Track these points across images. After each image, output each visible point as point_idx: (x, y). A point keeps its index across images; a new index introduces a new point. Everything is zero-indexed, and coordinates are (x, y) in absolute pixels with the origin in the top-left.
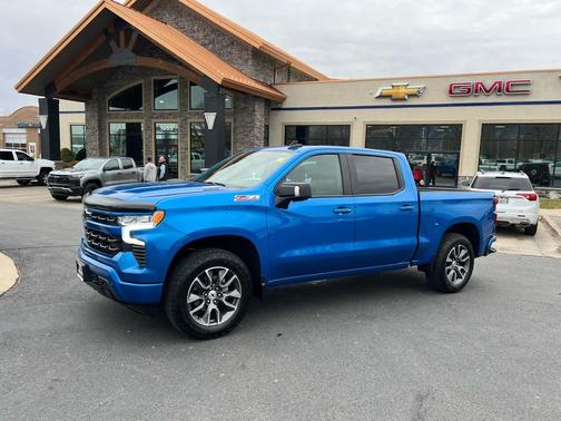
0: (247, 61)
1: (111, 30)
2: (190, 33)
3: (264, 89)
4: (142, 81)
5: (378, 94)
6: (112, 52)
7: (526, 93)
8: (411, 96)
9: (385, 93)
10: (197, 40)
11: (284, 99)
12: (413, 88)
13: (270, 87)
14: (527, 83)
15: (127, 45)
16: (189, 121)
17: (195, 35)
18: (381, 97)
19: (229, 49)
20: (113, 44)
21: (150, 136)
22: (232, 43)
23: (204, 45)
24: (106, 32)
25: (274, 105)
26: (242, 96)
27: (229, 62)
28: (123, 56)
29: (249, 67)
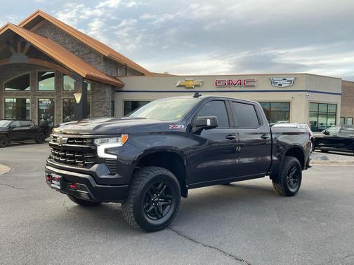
0: (100, 63)
1: (11, 41)
2: (63, 44)
3: (111, 79)
4: (29, 72)
5: (178, 84)
6: (12, 55)
7: (253, 86)
8: (195, 86)
9: (182, 84)
10: (68, 49)
11: (123, 85)
12: (197, 82)
13: (115, 78)
14: (253, 81)
15: (22, 51)
16: (62, 98)
17: (67, 46)
18: (179, 86)
19: (89, 56)
20: (12, 50)
21: (35, 107)
22: (91, 52)
23: (73, 52)
24: (8, 42)
25: (117, 88)
26: (97, 84)
27: (89, 63)
28: (19, 58)
29: (102, 66)
